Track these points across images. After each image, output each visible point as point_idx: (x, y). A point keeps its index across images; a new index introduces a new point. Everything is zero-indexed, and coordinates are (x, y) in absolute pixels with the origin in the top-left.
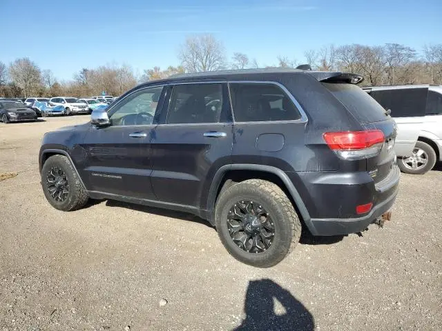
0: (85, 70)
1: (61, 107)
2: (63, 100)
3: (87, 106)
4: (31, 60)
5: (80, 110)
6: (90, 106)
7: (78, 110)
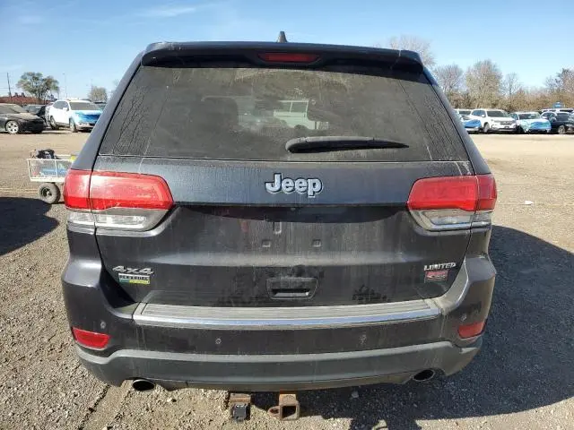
0: (564, 71)
1: (476, 122)
2: (483, 113)
3: (514, 122)
4: (493, 62)
5: (503, 126)
6: (521, 123)
7: (499, 126)
